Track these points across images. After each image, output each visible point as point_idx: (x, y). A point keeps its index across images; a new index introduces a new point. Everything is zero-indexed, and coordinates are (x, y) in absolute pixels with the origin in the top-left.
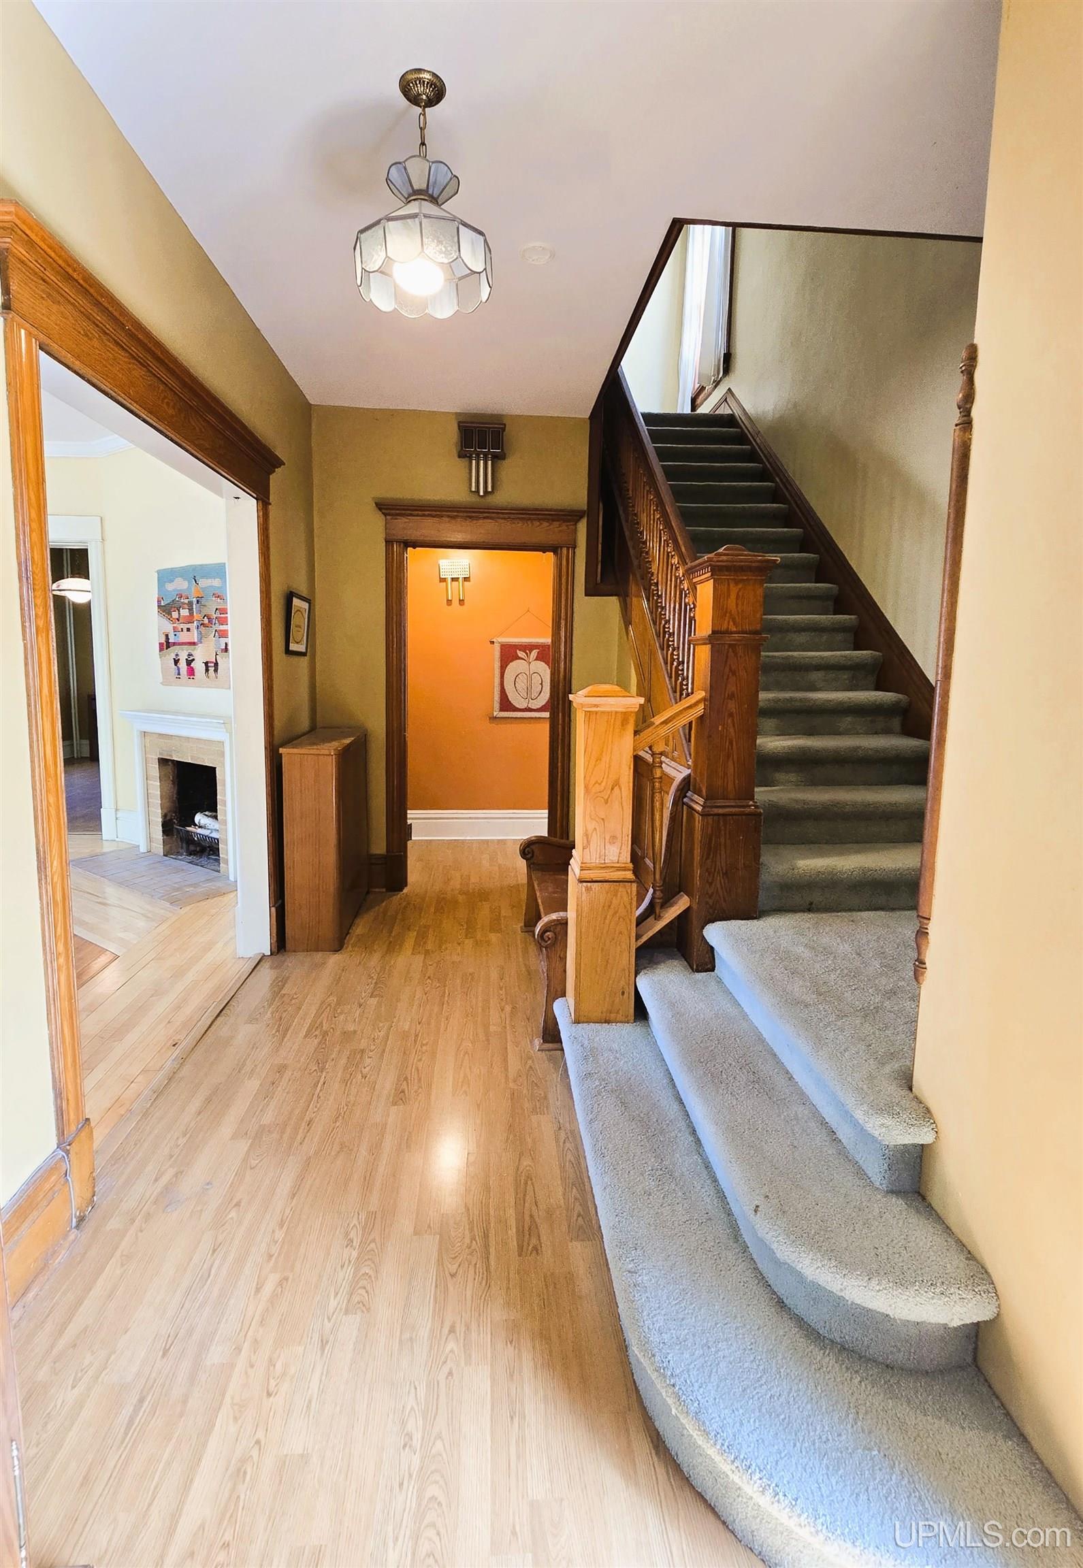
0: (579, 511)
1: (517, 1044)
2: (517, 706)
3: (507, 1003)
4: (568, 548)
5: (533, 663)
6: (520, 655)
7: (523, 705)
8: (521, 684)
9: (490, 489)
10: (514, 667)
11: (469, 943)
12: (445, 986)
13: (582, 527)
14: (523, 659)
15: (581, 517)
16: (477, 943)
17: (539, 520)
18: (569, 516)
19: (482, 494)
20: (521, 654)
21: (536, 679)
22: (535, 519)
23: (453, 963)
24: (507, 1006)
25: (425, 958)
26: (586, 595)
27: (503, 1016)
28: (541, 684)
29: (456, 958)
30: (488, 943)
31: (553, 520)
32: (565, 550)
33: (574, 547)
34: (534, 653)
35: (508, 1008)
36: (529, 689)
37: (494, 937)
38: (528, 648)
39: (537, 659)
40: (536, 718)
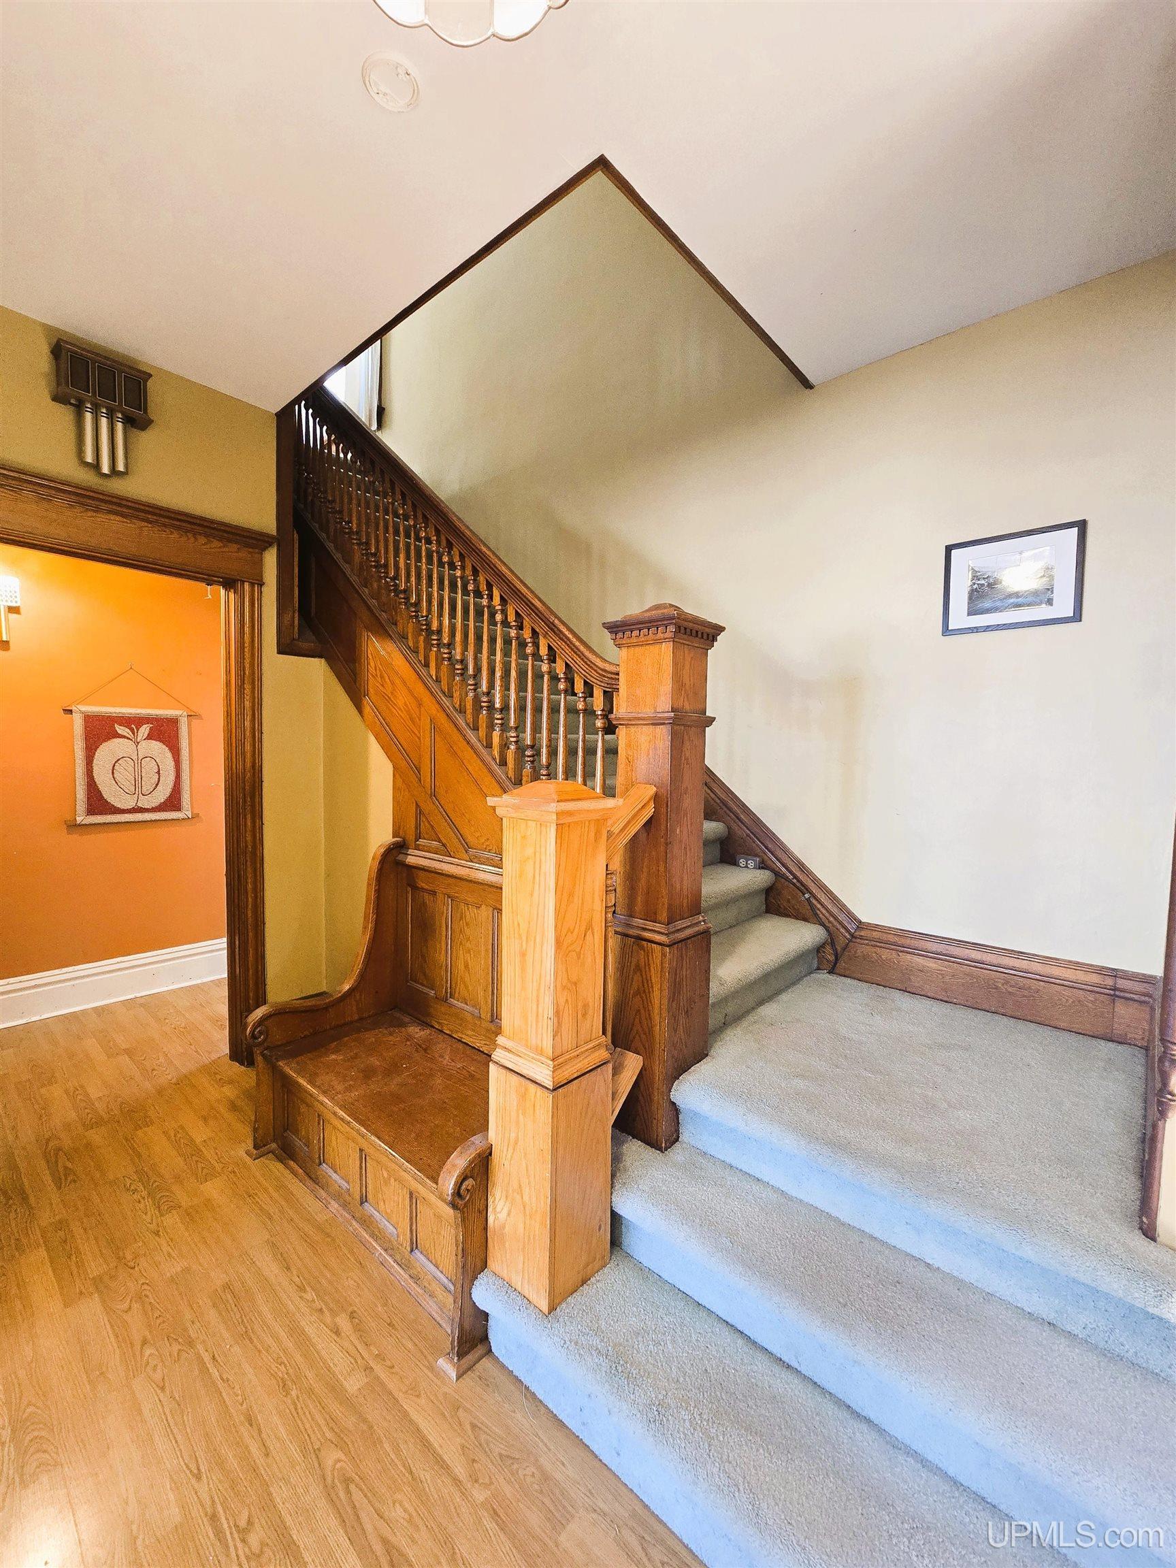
0: (262, 534)
1: (414, 1391)
2: (119, 805)
3: (334, 1313)
4: (252, 585)
5: (144, 744)
6: (120, 732)
7: (130, 804)
8: (125, 774)
9: (121, 467)
10: (107, 752)
11: (172, 1220)
12: (191, 1343)
13: (270, 559)
14: (124, 737)
15: (271, 545)
16: (190, 1216)
17: (206, 536)
18: (254, 541)
19: (105, 469)
20: (120, 730)
21: (149, 767)
22: (200, 534)
23: (172, 1280)
24: (338, 1320)
25: (103, 1302)
26: (279, 652)
27: (346, 1344)
28: (158, 773)
29: (173, 1268)
30: (208, 1204)
31: (230, 541)
32: (247, 586)
33: (261, 584)
34: (145, 730)
35: (343, 1322)
36: (138, 781)
37: (213, 1189)
38: (133, 722)
39: (149, 737)
40: (151, 821)
